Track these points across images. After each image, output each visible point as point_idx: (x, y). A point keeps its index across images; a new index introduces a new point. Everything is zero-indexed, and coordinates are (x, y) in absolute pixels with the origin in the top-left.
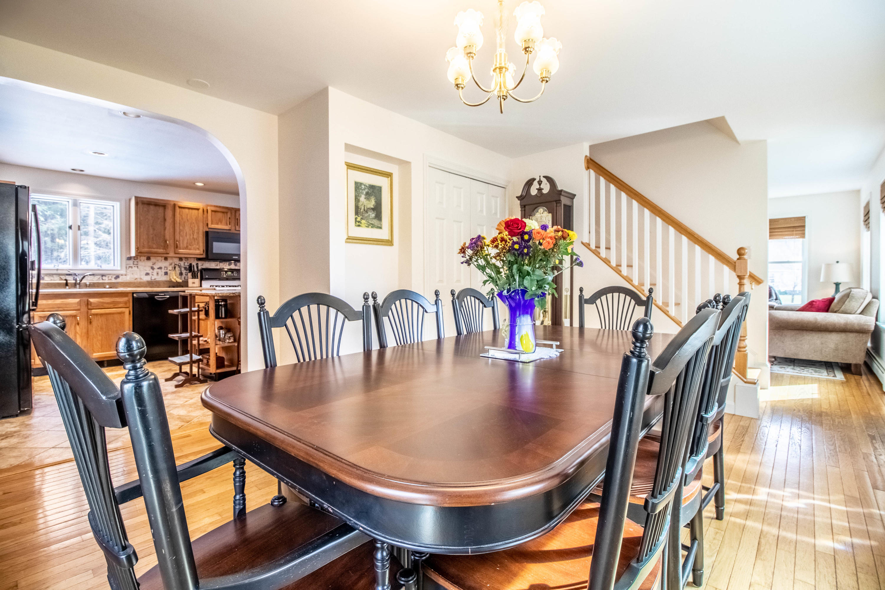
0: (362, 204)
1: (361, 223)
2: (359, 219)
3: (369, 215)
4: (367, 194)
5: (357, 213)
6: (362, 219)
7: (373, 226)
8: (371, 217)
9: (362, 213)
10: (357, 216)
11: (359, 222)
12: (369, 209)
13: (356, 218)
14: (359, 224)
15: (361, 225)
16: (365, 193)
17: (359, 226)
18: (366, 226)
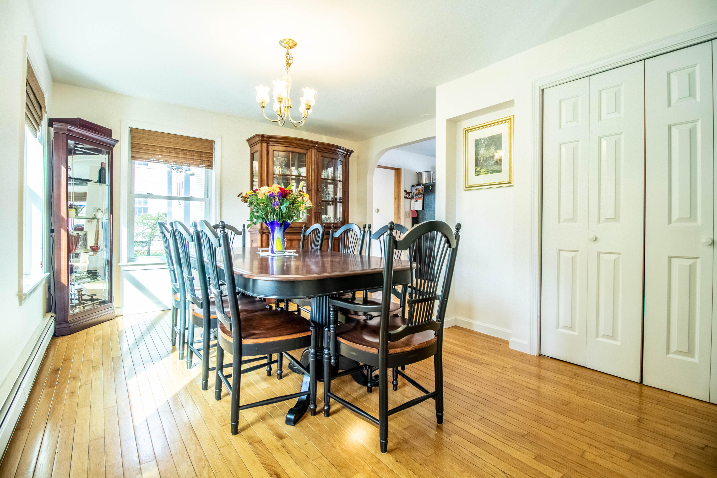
0: (482, 156)
1: (480, 172)
2: (478, 169)
3: (489, 163)
4: (487, 145)
5: (476, 165)
6: (481, 168)
7: (492, 172)
8: (490, 165)
9: (482, 163)
10: (476, 168)
11: (478, 172)
12: (488, 158)
13: (476, 170)
14: (479, 173)
15: (480, 173)
16: (484, 145)
17: (478, 175)
18: (485, 174)
